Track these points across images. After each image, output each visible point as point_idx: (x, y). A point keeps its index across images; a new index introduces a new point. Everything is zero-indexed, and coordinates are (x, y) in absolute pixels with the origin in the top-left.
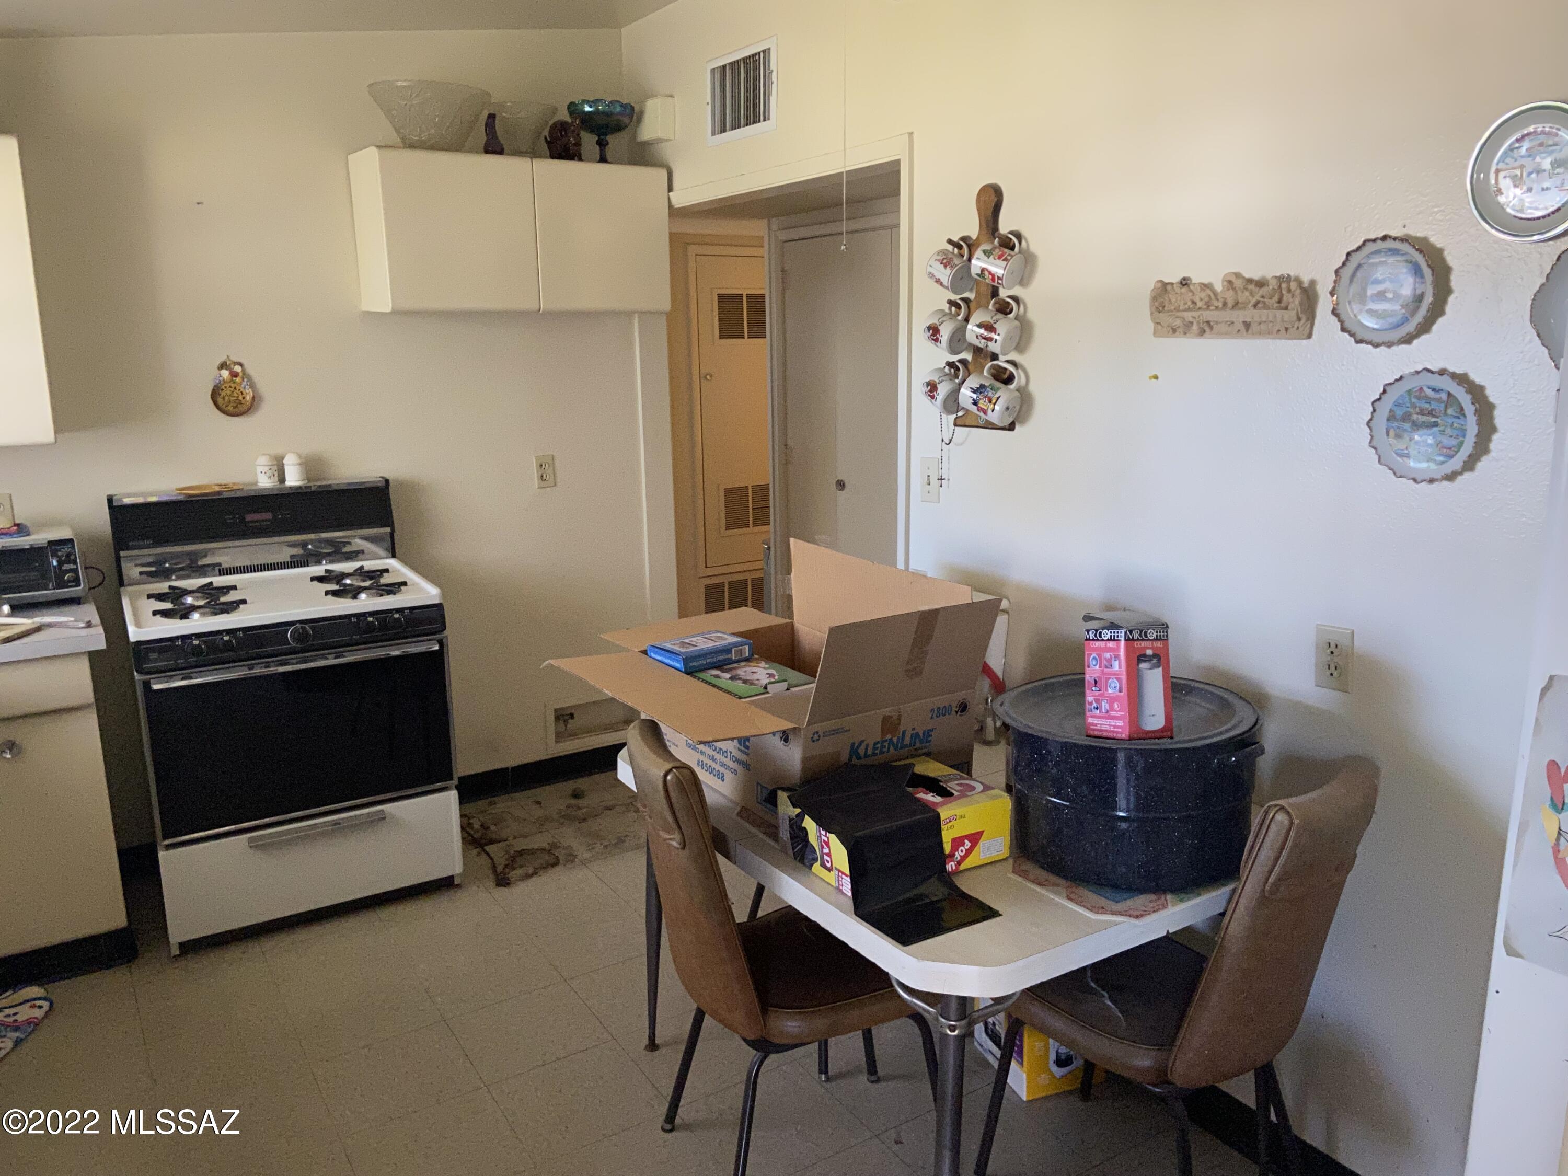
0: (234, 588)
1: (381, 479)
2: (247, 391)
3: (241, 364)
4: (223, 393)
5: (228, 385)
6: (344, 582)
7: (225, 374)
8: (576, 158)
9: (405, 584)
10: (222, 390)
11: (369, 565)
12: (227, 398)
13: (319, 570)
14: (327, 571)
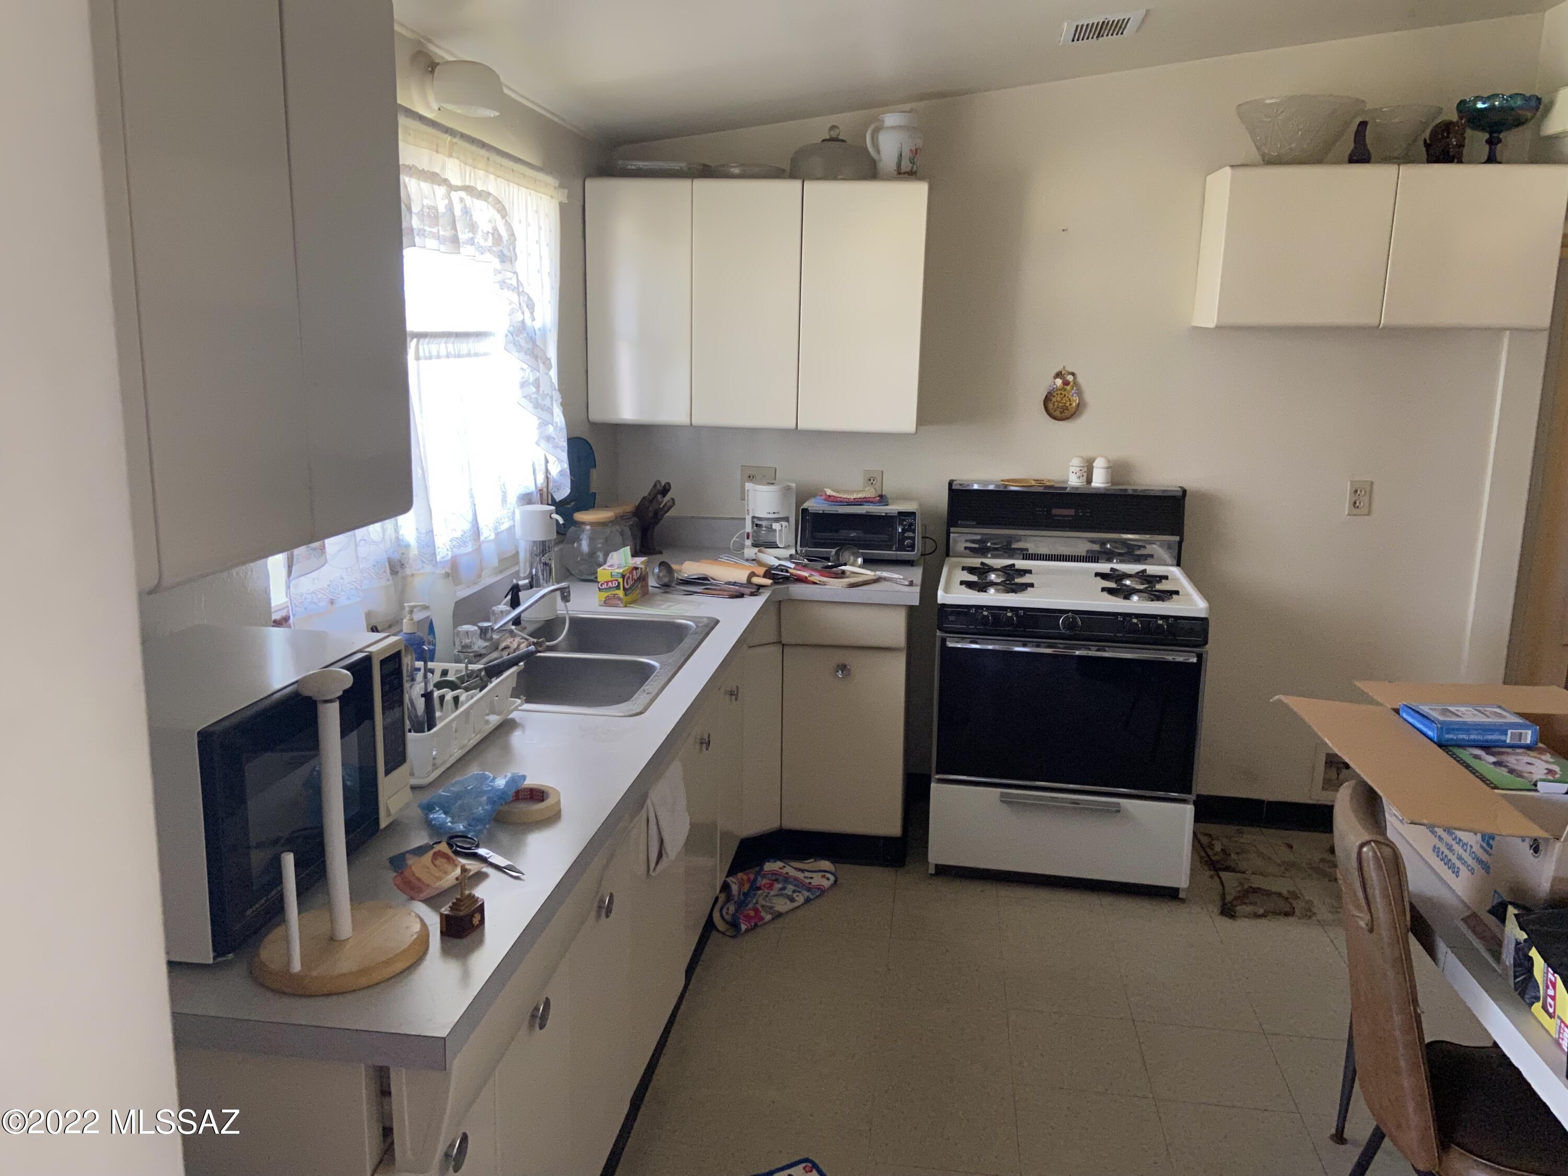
0: (1030, 572)
1: (1179, 489)
2: (1075, 399)
3: (1073, 374)
4: (1054, 399)
5: (1059, 392)
6: (1124, 582)
7: (1059, 382)
8: (1456, 160)
9: (1177, 593)
10: (1054, 396)
11: (1152, 569)
12: (1056, 403)
13: (1105, 567)
14: (1112, 569)
